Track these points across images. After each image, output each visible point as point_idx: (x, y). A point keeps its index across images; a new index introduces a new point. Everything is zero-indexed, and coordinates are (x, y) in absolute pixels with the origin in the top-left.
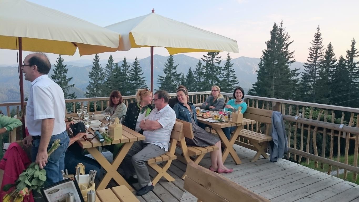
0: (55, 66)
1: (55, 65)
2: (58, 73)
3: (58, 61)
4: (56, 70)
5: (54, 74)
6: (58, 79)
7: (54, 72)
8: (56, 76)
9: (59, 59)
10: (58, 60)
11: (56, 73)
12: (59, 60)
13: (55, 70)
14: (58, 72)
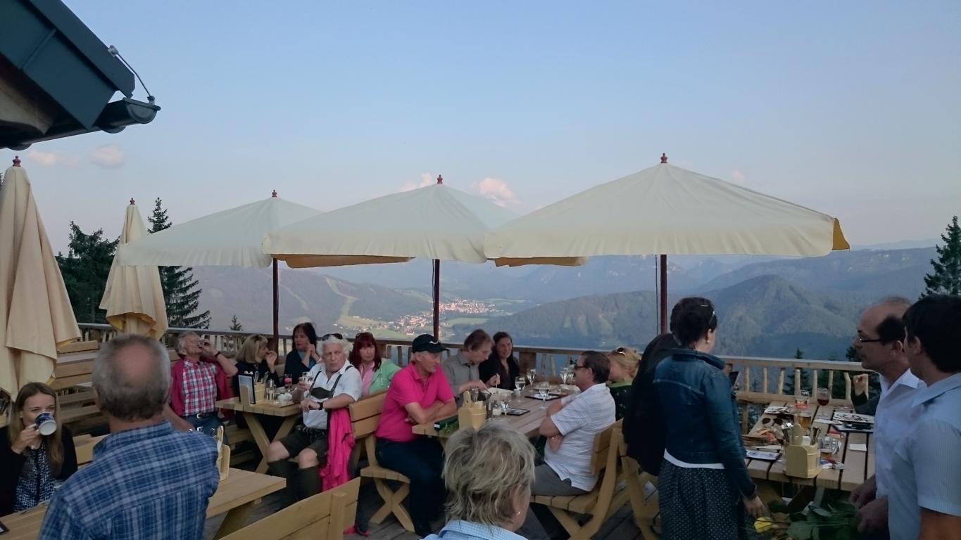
0: (939, 251)
1: (937, 247)
2: (945, 269)
3: (947, 236)
4: (942, 260)
5: (933, 272)
6: (947, 288)
7: (935, 268)
8: (937, 279)
9: (952, 229)
10: (949, 234)
11: (938, 268)
12: (951, 232)
13: (938, 262)
14: (947, 267)
